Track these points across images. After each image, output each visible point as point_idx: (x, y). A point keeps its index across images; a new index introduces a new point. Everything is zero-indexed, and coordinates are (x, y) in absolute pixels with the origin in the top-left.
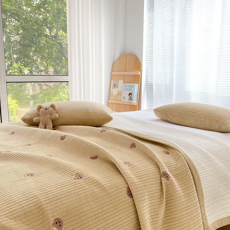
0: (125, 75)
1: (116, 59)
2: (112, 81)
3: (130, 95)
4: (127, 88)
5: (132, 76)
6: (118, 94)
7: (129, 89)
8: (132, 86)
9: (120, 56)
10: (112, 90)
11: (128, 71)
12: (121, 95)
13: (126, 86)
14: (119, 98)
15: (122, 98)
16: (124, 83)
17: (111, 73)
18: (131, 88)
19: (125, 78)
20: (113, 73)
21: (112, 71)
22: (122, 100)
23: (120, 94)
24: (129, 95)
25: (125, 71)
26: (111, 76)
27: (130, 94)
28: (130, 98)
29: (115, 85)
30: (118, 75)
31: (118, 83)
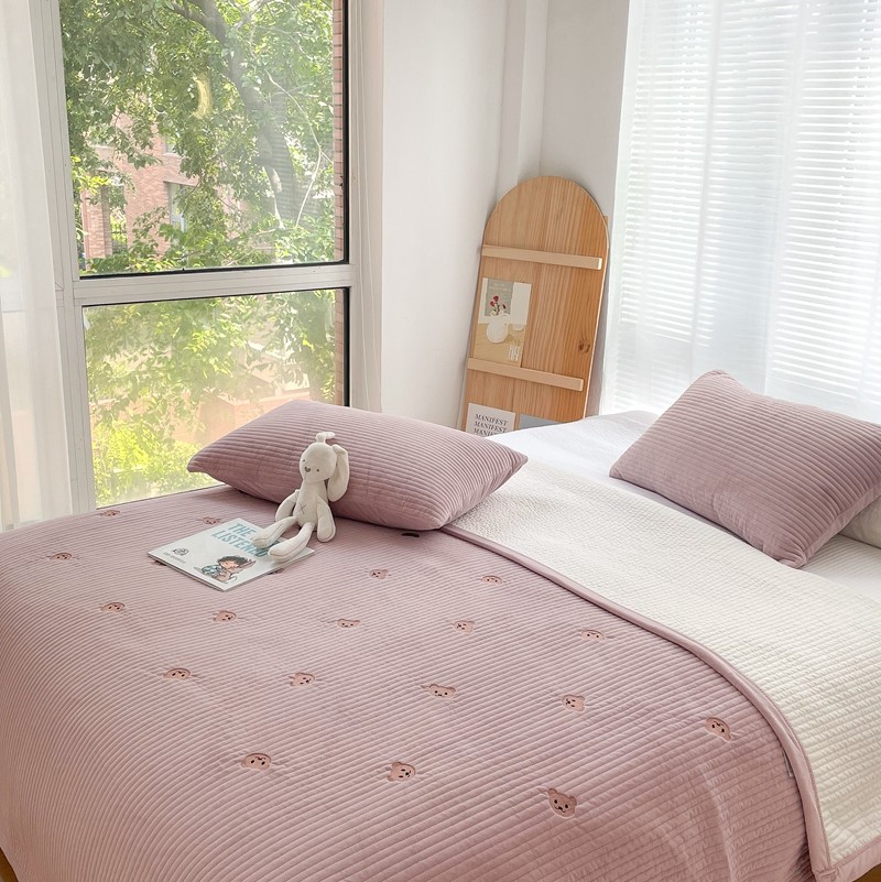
0: (540, 264)
1: (504, 191)
2: (485, 280)
5: (569, 270)
6: (509, 339)
9: (520, 185)
10: (482, 319)
11: (553, 251)
12: (519, 343)
17: (481, 249)
19: (538, 276)
20: (489, 252)
21: (486, 241)
25: (541, 248)
26: (483, 260)
29: (496, 298)
30: (510, 261)
31: (509, 295)
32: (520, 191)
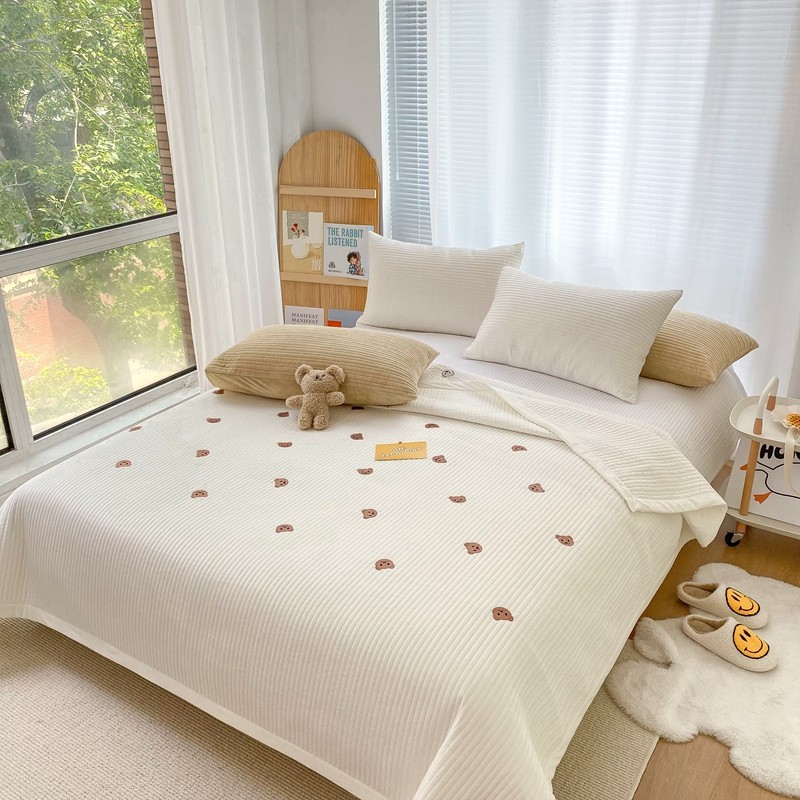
0: (327, 197)
1: (289, 146)
2: (285, 213)
3: (354, 260)
4: (340, 236)
5: (352, 200)
6: (310, 255)
7: (347, 242)
8: (356, 233)
9: (305, 135)
10: (286, 242)
11: (336, 187)
12: (321, 257)
13: (334, 231)
14: (316, 267)
15: (326, 268)
16: (327, 220)
17: (278, 189)
18: (353, 238)
19: (328, 206)
20: (284, 190)
21: (280, 183)
22: (326, 272)
23: (315, 253)
24: (349, 260)
25: (327, 185)
26: (280, 197)
27: (352, 256)
28: (354, 266)
29: (296, 225)
30: (303, 196)
31: (306, 222)
32: (304, 142)
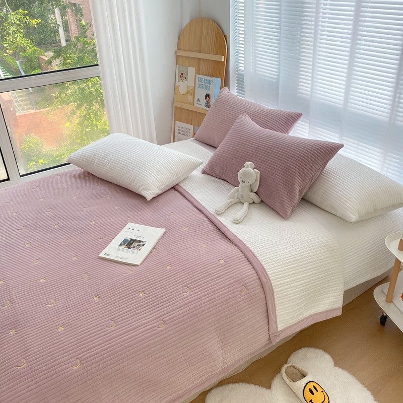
0: (200, 59)
1: (184, 26)
3: (208, 98)
4: (203, 83)
5: (211, 62)
6: (188, 92)
7: (206, 87)
8: (210, 82)
9: (190, 22)
10: (177, 84)
11: (204, 53)
12: (193, 95)
13: (201, 80)
14: (190, 100)
16: (198, 72)
17: (176, 52)
18: (209, 85)
19: (199, 64)
20: (180, 53)
21: (178, 49)
22: (195, 104)
23: (191, 92)
24: (206, 98)
25: (200, 52)
26: (178, 57)
27: (207, 96)
28: (208, 103)
30: (188, 57)
31: (187, 72)
32: (191, 25)
